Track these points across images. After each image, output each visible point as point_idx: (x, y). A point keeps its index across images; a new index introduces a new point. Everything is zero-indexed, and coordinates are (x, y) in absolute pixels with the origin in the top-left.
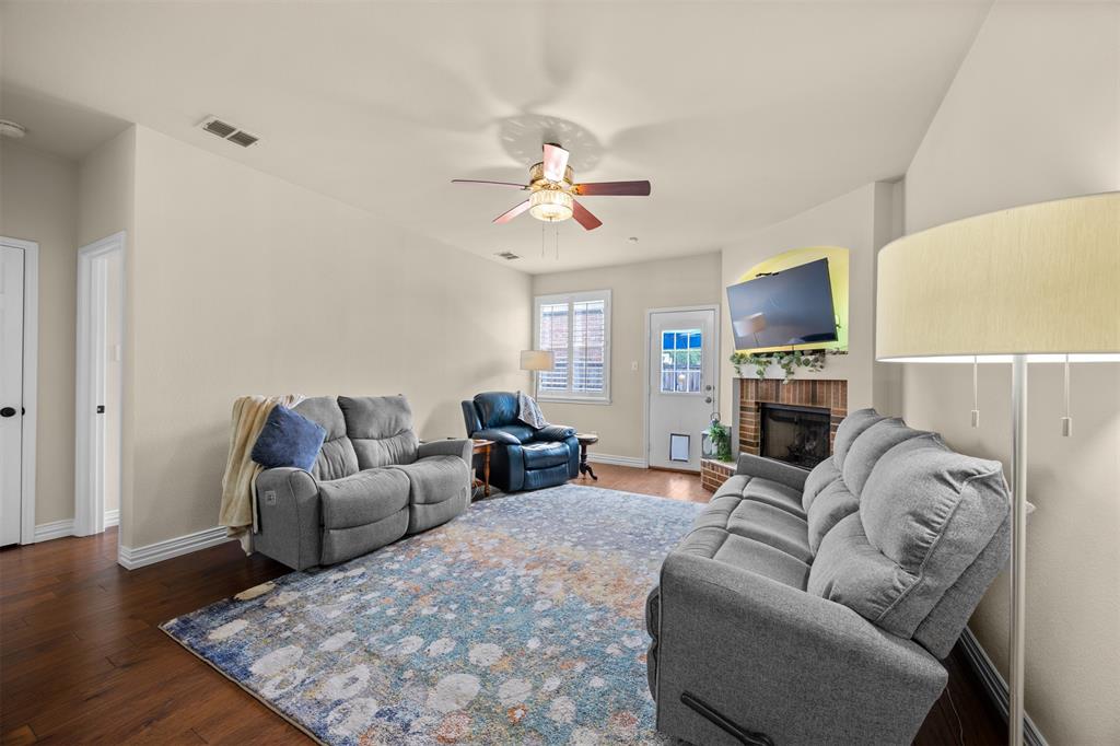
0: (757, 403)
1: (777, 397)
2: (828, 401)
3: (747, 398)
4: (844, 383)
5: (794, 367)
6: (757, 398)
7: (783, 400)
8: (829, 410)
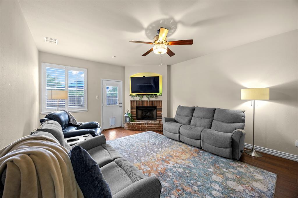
0: (136, 106)
1: (143, 105)
2: (156, 105)
3: (133, 105)
4: (161, 101)
5: (150, 98)
6: (137, 105)
7: (144, 105)
8: (156, 107)
